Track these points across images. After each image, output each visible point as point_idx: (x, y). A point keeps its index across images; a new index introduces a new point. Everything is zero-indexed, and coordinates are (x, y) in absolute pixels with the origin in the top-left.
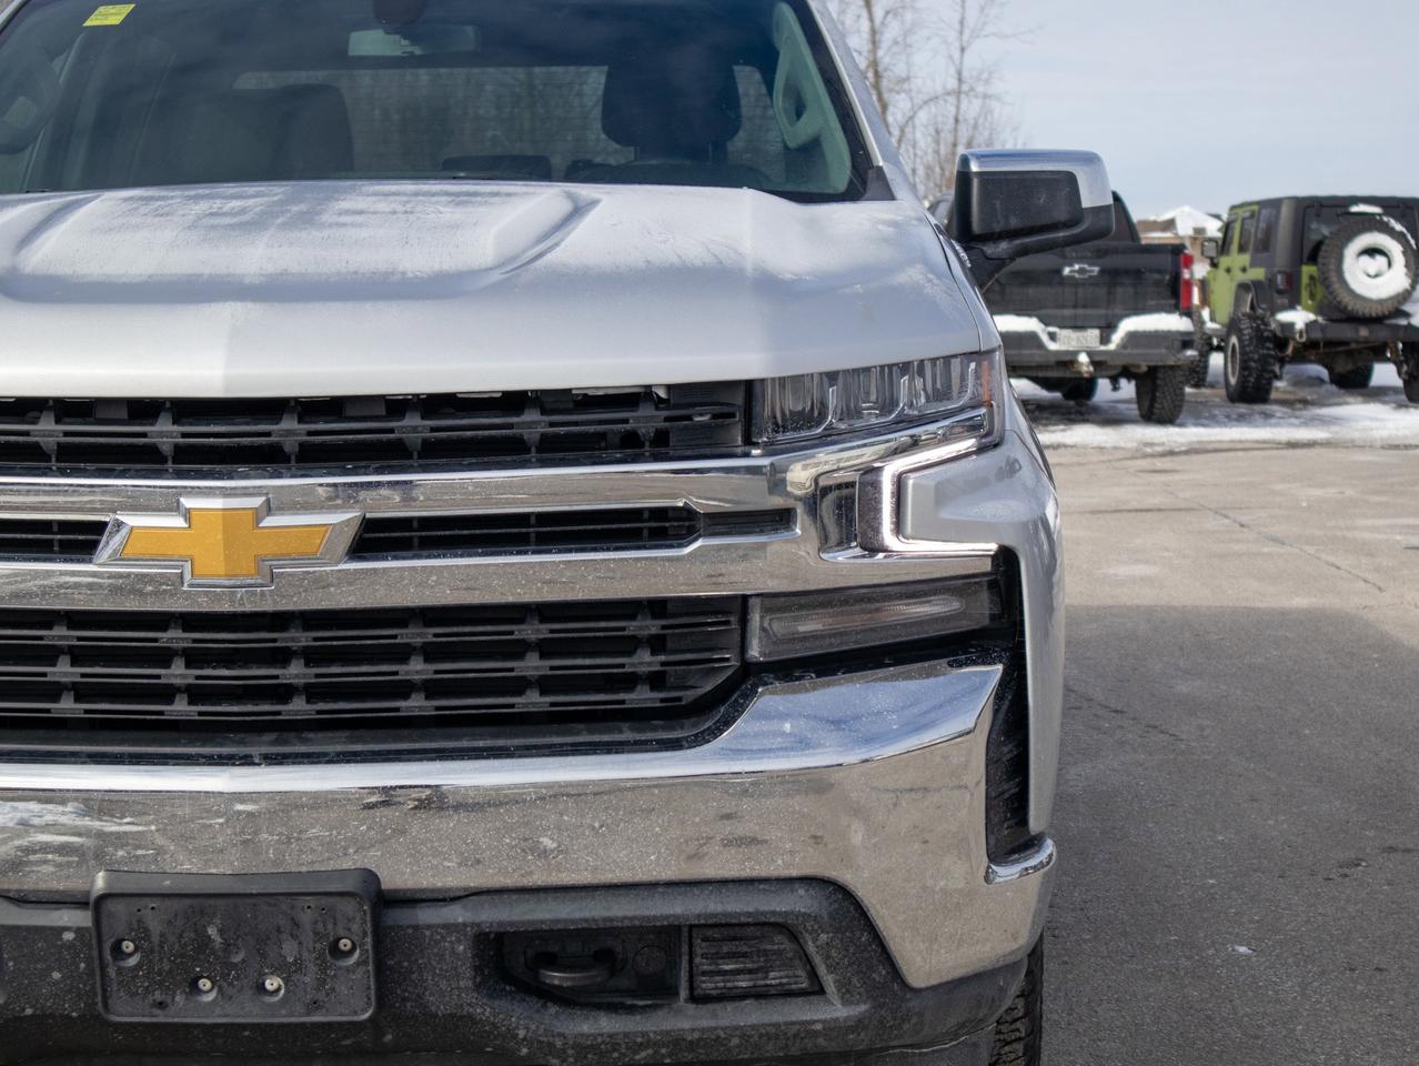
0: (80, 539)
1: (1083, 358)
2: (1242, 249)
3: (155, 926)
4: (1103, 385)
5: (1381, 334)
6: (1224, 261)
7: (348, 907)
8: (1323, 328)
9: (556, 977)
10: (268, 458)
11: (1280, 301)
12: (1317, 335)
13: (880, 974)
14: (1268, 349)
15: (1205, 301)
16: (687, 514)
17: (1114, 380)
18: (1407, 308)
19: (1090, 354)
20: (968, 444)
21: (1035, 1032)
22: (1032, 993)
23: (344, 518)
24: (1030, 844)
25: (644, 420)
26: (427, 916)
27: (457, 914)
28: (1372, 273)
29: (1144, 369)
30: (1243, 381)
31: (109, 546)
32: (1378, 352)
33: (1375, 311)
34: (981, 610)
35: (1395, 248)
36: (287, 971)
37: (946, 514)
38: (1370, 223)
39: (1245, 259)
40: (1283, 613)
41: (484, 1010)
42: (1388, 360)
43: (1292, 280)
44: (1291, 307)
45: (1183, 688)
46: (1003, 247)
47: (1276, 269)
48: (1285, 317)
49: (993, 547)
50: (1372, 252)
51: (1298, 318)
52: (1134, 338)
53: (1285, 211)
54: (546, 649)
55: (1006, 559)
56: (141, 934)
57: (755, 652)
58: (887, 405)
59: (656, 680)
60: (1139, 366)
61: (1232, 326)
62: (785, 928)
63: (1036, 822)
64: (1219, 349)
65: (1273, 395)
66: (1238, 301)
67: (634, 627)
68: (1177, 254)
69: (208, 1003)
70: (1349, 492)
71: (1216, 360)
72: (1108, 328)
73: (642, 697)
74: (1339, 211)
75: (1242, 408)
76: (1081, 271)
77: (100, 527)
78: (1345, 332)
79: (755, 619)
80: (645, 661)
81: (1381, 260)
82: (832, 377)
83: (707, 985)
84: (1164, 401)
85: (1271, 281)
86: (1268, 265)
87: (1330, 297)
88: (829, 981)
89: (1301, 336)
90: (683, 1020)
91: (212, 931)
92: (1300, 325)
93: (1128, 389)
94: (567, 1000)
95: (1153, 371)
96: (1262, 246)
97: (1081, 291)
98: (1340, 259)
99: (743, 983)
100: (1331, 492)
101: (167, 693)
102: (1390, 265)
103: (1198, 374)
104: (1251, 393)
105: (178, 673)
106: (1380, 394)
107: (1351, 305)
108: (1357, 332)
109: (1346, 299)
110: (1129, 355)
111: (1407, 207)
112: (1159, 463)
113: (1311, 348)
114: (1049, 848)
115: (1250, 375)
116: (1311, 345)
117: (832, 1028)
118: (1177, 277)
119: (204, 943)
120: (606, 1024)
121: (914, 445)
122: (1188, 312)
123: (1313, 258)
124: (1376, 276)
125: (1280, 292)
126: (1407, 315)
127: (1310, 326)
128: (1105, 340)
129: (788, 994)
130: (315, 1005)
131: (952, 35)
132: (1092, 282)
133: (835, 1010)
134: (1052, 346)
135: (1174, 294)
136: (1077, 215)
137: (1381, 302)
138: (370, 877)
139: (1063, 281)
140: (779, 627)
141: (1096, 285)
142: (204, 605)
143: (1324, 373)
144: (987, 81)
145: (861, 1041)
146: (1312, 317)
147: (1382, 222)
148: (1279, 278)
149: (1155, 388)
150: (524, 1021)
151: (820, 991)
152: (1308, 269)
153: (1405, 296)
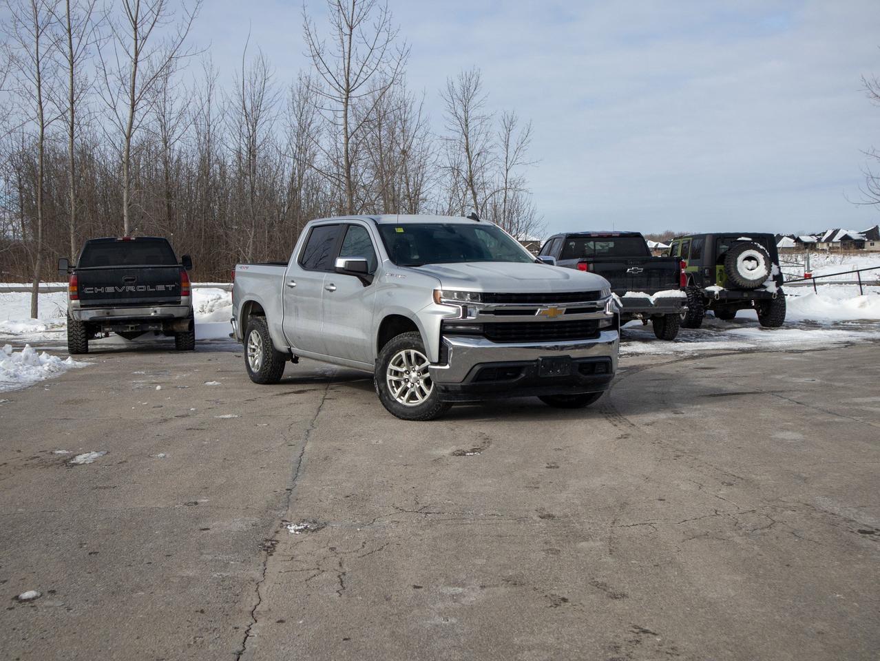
8: (727, 294)
11: (707, 281)
12: (724, 297)
14: (700, 303)
18: (765, 284)
28: (750, 268)
33: (751, 285)
35: (760, 257)
38: (748, 246)
42: (753, 307)
43: (712, 272)
44: (712, 284)
47: (704, 267)
48: (709, 289)
50: (750, 258)
51: (716, 289)
52: (660, 301)
53: (708, 241)
60: (660, 314)
65: (703, 324)
74: (733, 240)
76: (635, 270)
78: (737, 295)
81: (754, 262)
85: (702, 272)
86: (700, 265)
87: (731, 280)
89: (717, 298)
92: (716, 293)
96: (694, 256)
97: (635, 279)
98: (736, 262)
102: (758, 265)
104: (693, 323)
107: (741, 283)
108: (742, 295)
109: (738, 280)
110: (658, 309)
111: (763, 238)
115: (692, 315)
116: (722, 301)
118: (679, 272)
123: (722, 261)
124: (751, 270)
125: (707, 277)
126: (765, 287)
127: (721, 293)
131: (502, 164)
132: (641, 275)
135: (678, 281)
137: (754, 281)
139: (626, 275)
141: (642, 277)
146: (722, 288)
147: (754, 245)
148: (706, 270)
149: (664, 324)
152: (719, 267)
153: (765, 278)
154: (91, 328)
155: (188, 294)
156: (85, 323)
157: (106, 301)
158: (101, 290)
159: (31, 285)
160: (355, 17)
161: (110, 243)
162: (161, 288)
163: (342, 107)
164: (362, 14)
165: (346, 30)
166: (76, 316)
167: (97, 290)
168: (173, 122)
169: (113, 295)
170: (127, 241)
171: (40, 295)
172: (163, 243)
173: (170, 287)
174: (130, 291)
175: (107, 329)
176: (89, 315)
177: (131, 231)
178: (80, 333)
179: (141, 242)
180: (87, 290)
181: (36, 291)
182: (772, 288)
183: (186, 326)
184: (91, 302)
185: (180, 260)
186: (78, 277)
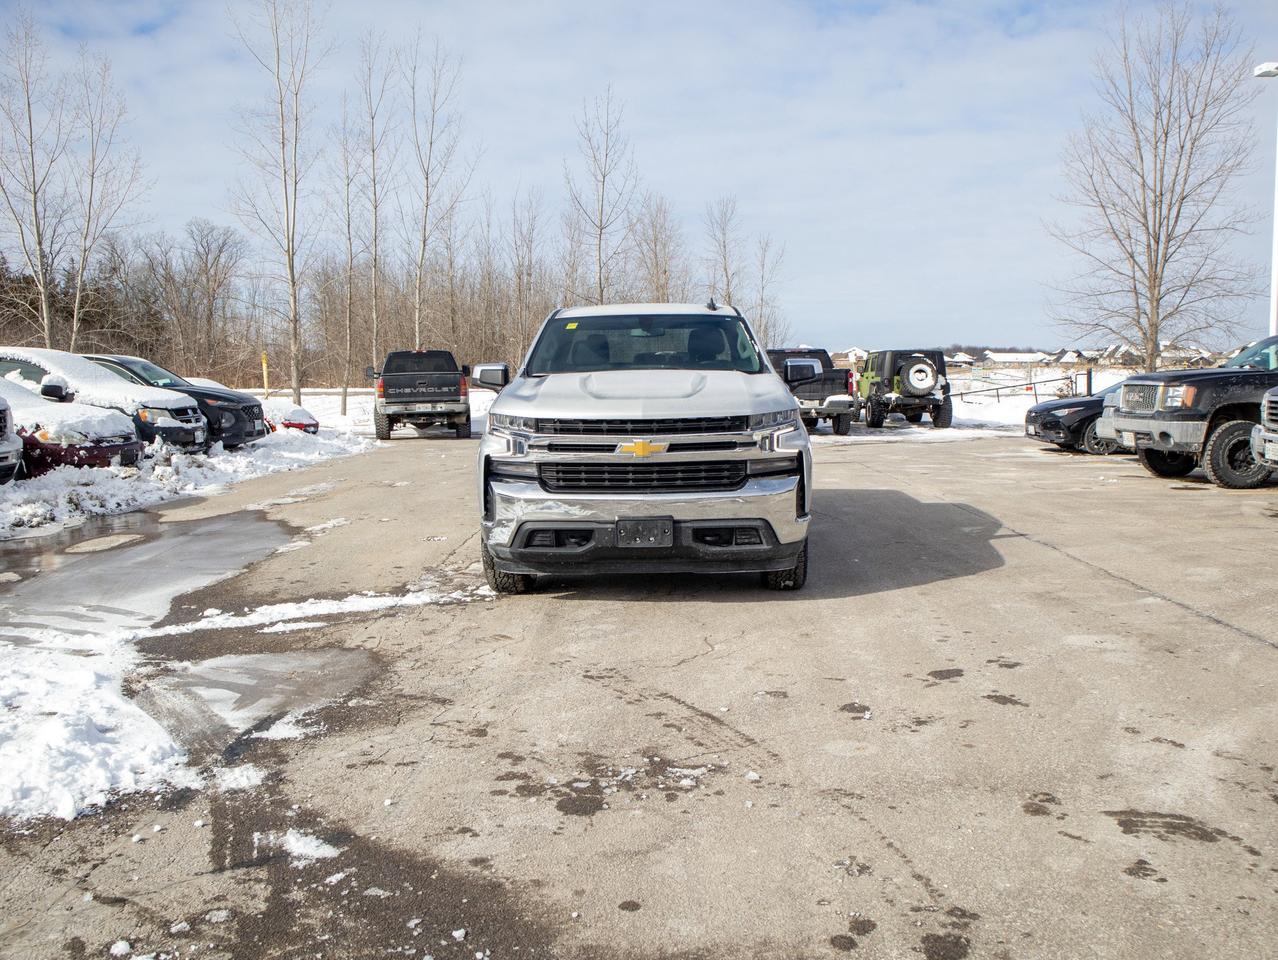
0: (611, 448)
1: (813, 411)
2: (872, 370)
3: (628, 527)
4: (821, 420)
5: (924, 402)
6: (866, 374)
7: (667, 522)
8: (902, 400)
9: (708, 538)
10: (650, 431)
11: (886, 389)
12: (900, 402)
13: (775, 540)
14: (882, 407)
15: (859, 389)
16: (735, 443)
17: (825, 419)
18: (933, 392)
19: (815, 409)
20: (792, 429)
21: (806, 561)
22: (806, 546)
23: (666, 444)
24: (805, 515)
25: (726, 424)
26: (683, 525)
27: (689, 525)
28: (920, 379)
29: (835, 414)
30: (872, 419)
31: (618, 450)
32: (924, 408)
33: (921, 393)
34: (795, 464)
35: (929, 370)
36: (655, 536)
37: (788, 443)
38: (919, 361)
39: (873, 374)
40: (877, 491)
41: (694, 545)
42: (927, 412)
43: (891, 381)
44: (891, 392)
45: (845, 509)
46: (796, 383)
47: (885, 377)
48: (888, 395)
49: (797, 451)
50: (920, 371)
51: (893, 396)
52: (832, 403)
53: (888, 356)
54: (706, 471)
55: (800, 454)
56: (625, 529)
57: (748, 472)
58: (775, 420)
59: (728, 478)
60: (833, 414)
61: (869, 399)
62: (755, 529)
63: (807, 510)
64: (864, 407)
65: (884, 424)
66: (870, 389)
67: (724, 466)
68: (847, 373)
69: (638, 543)
70: (906, 457)
71: (863, 411)
72: (822, 400)
73: (725, 481)
74: (908, 356)
75: (872, 429)
77: (616, 446)
78: (911, 401)
79: (748, 465)
80: (726, 473)
81: (923, 374)
82: (764, 415)
83: (739, 541)
84: (843, 427)
85: (883, 382)
86: (882, 376)
87: (905, 388)
88: (764, 541)
89: (894, 403)
90: (734, 548)
91: (640, 528)
92: (893, 399)
93: (830, 422)
94: (710, 543)
95: (839, 415)
96: (879, 369)
98: (908, 374)
99: (746, 541)
100: (900, 457)
101: (628, 480)
102: (927, 376)
103: (857, 417)
104: (876, 424)
105: (630, 476)
106: (924, 424)
107: (913, 391)
108: (915, 401)
109: (911, 389)
110: (830, 410)
111: (932, 354)
112: (840, 448)
113: (899, 407)
114: (810, 516)
115: (875, 417)
116: (898, 406)
117: (765, 551)
118: (847, 381)
119: (638, 530)
120: (718, 549)
121: (779, 429)
122: (851, 394)
123: (898, 374)
124: (922, 380)
125: (886, 386)
126: (933, 395)
127: (897, 398)
128: (821, 404)
129: (755, 544)
130: (660, 544)
133: (765, 547)
134: (802, 407)
135: (846, 388)
136: (814, 375)
137: (923, 390)
138: (671, 517)
140: (754, 467)
142: (637, 462)
143: (904, 417)
144: (773, 301)
145: (770, 554)
146: (898, 395)
147: (923, 360)
148: (886, 381)
149: (839, 421)
150: (702, 548)
151: (762, 543)
152: (896, 378)
153: (933, 388)
154: (393, 419)
155: (466, 394)
156: (389, 416)
157: (404, 399)
158: (401, 391)
159: (341, 390)
160: (607, 167)
161: (406, 355)
162: (445, 389)
163: (597, 241)
164: (613, 165)
165: (601, 178)
166: (382, 411)
167: (398, 391)
168: (458, 244)
169: (410, 395)
170: (419, 354)
171: (348, 398)
172: (448, 357)
173: (453, 389)
174: (423, 392)
175: (405, 421)
176: (393, 409)
177: (421, 345)
178: (385, 423)
179: (431, 354)
180: (391, 391)
181: (345, 395)
182: (939, 395)
183: (463, 419)
184: (393, 400)
185: (460, 368)
186: (384, 381)
